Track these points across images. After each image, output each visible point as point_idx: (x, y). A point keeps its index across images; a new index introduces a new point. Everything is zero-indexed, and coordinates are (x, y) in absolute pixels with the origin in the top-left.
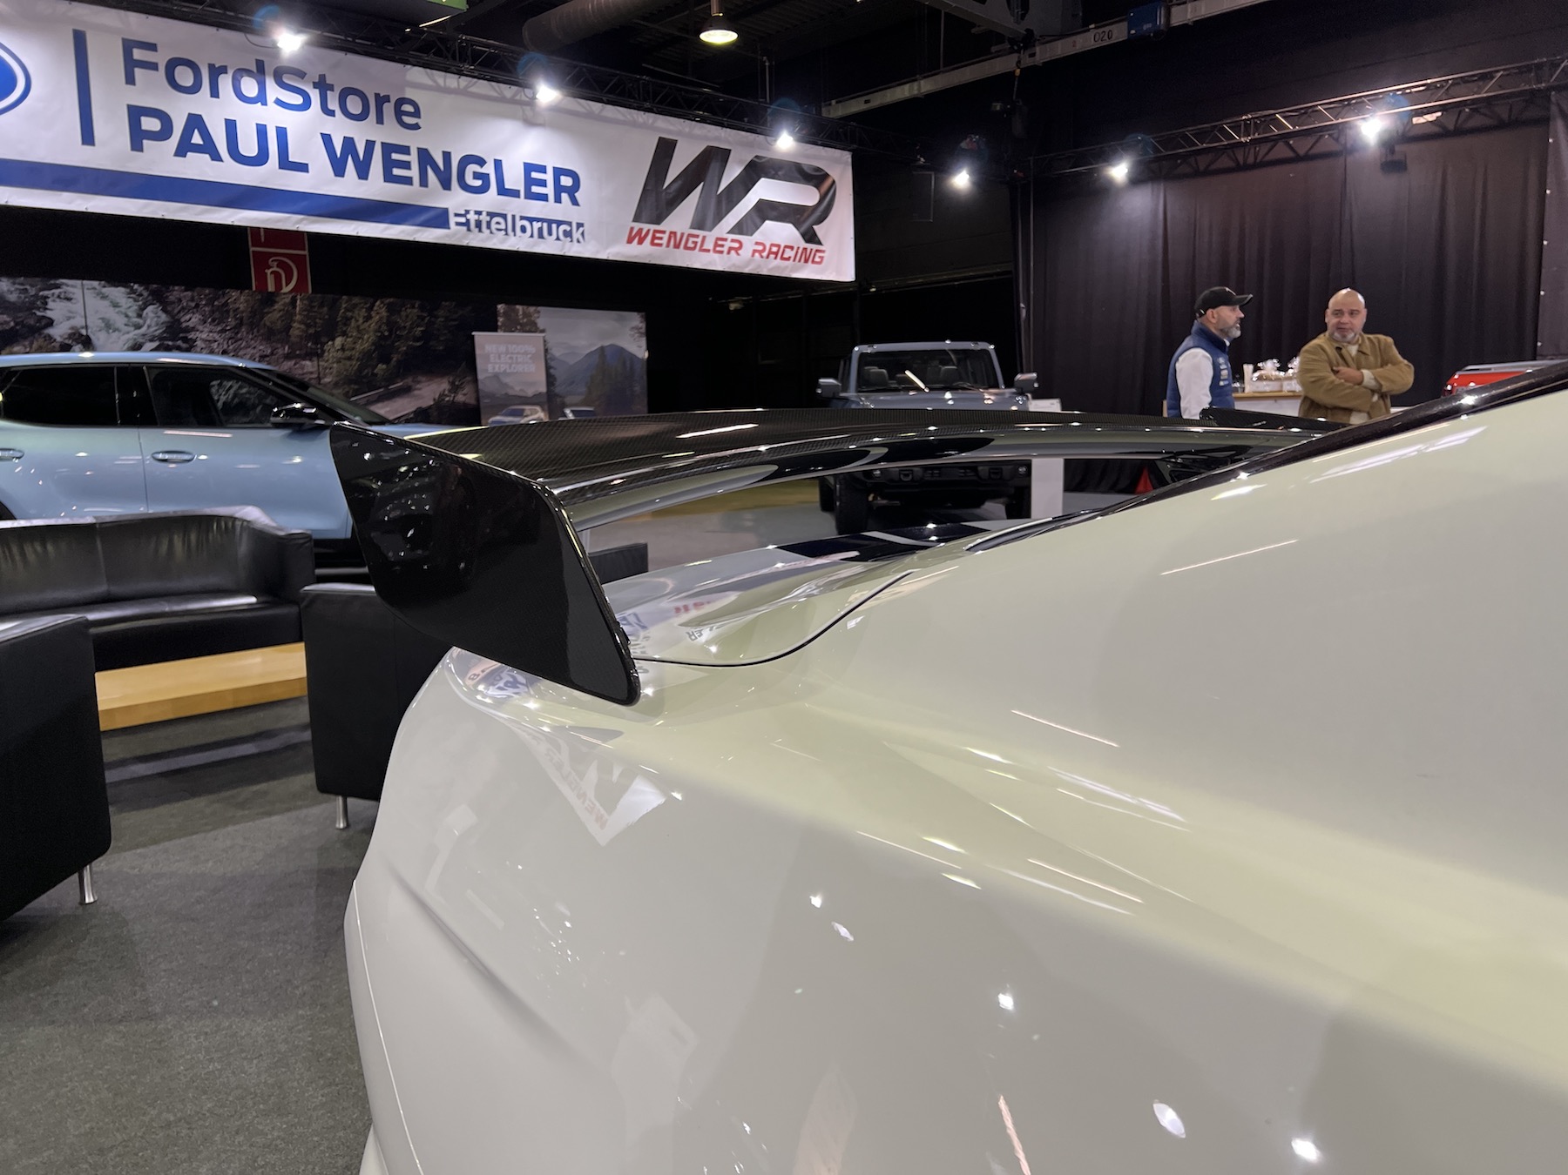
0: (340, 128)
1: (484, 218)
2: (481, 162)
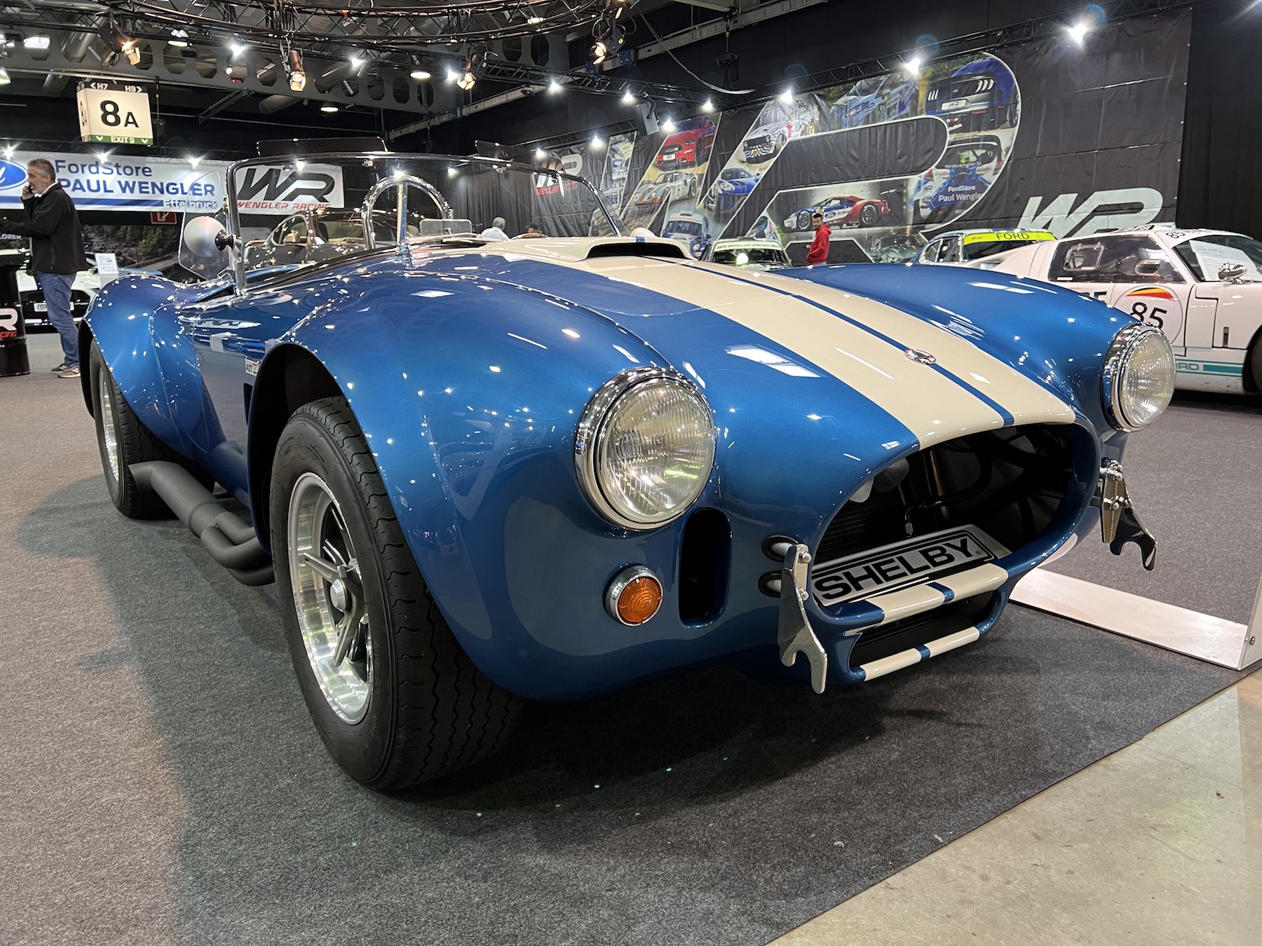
0: (123, 178)
1: (177, 203)
2: (175, 185)
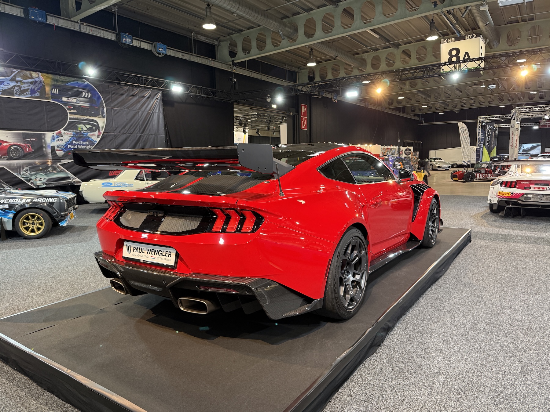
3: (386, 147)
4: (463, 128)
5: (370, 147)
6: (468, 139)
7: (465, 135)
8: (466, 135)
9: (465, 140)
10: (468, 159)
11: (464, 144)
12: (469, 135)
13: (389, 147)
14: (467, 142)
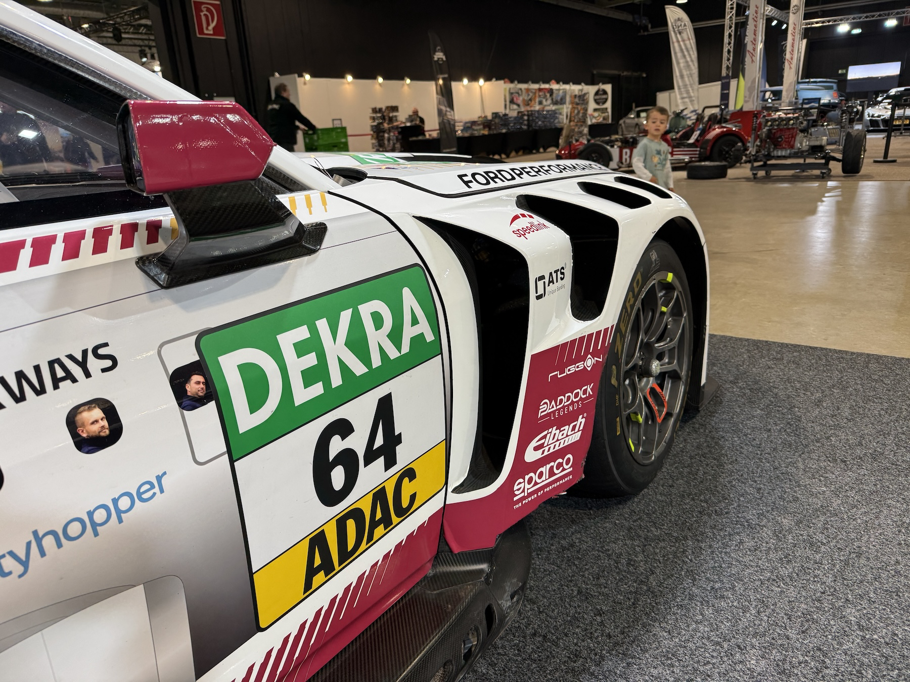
3: (536, 86)
4: (679, 23)
5: (481, 87)
6: (691, 53)
7: (683, 41)
8: (687, 42)
9: (684, 56)
10: (692, 105)
11: (682, 65)
12: (694, 40)
13: (547, 86)
14: (688, 59)
